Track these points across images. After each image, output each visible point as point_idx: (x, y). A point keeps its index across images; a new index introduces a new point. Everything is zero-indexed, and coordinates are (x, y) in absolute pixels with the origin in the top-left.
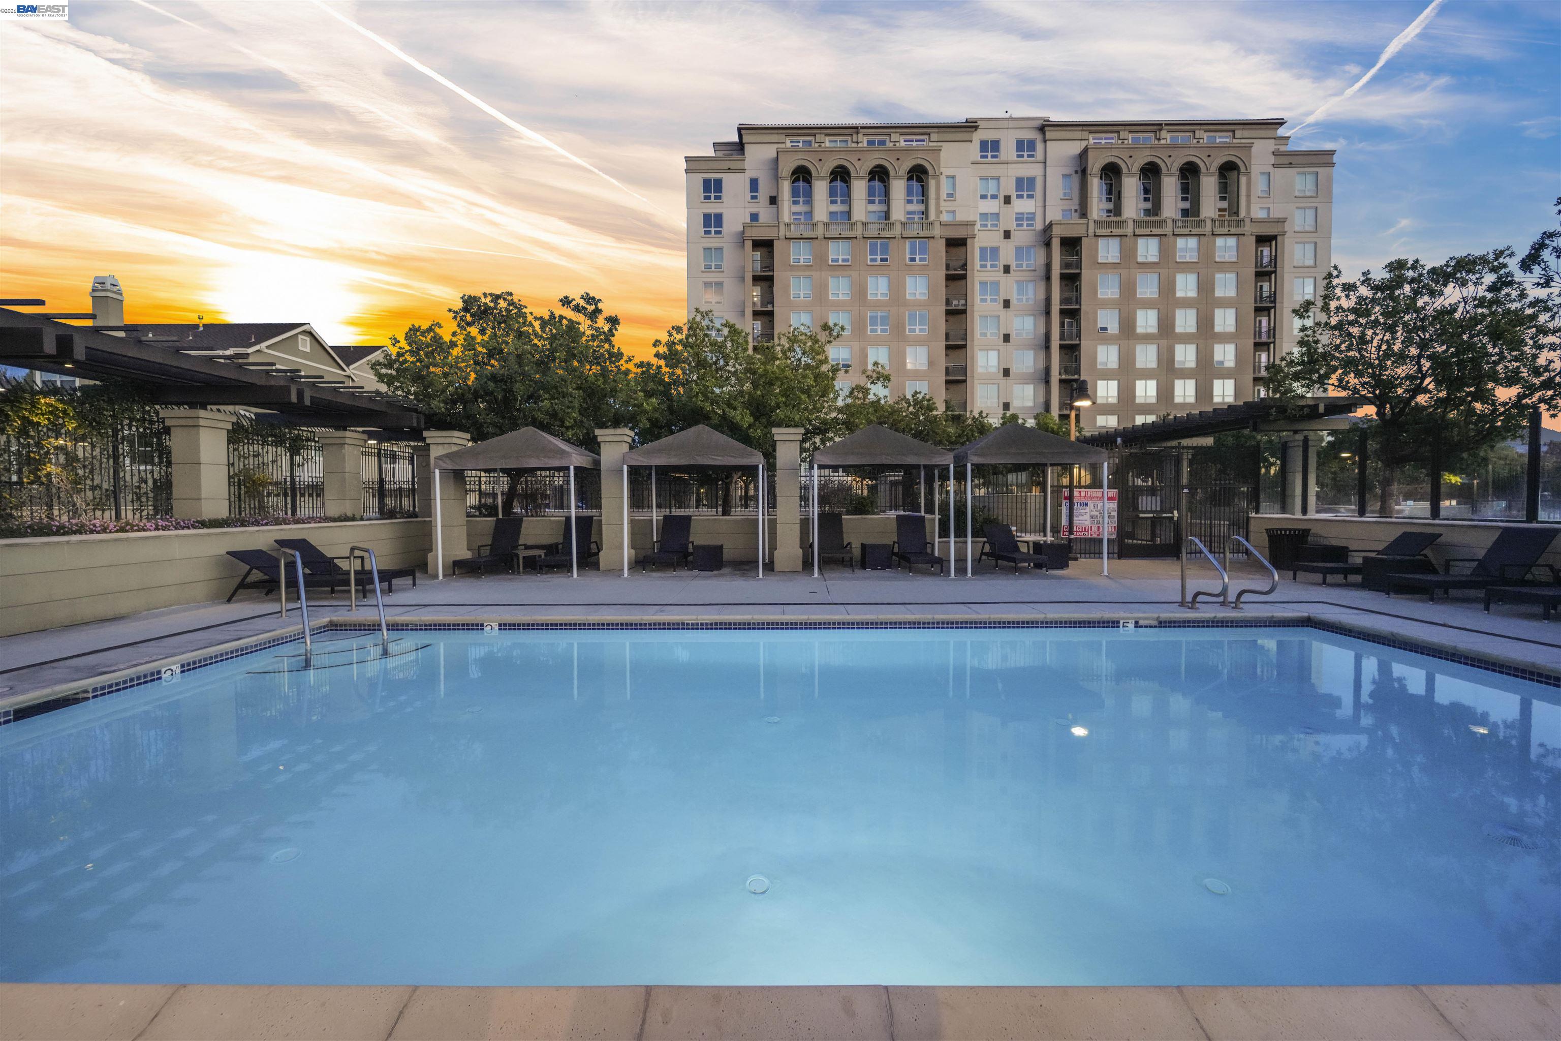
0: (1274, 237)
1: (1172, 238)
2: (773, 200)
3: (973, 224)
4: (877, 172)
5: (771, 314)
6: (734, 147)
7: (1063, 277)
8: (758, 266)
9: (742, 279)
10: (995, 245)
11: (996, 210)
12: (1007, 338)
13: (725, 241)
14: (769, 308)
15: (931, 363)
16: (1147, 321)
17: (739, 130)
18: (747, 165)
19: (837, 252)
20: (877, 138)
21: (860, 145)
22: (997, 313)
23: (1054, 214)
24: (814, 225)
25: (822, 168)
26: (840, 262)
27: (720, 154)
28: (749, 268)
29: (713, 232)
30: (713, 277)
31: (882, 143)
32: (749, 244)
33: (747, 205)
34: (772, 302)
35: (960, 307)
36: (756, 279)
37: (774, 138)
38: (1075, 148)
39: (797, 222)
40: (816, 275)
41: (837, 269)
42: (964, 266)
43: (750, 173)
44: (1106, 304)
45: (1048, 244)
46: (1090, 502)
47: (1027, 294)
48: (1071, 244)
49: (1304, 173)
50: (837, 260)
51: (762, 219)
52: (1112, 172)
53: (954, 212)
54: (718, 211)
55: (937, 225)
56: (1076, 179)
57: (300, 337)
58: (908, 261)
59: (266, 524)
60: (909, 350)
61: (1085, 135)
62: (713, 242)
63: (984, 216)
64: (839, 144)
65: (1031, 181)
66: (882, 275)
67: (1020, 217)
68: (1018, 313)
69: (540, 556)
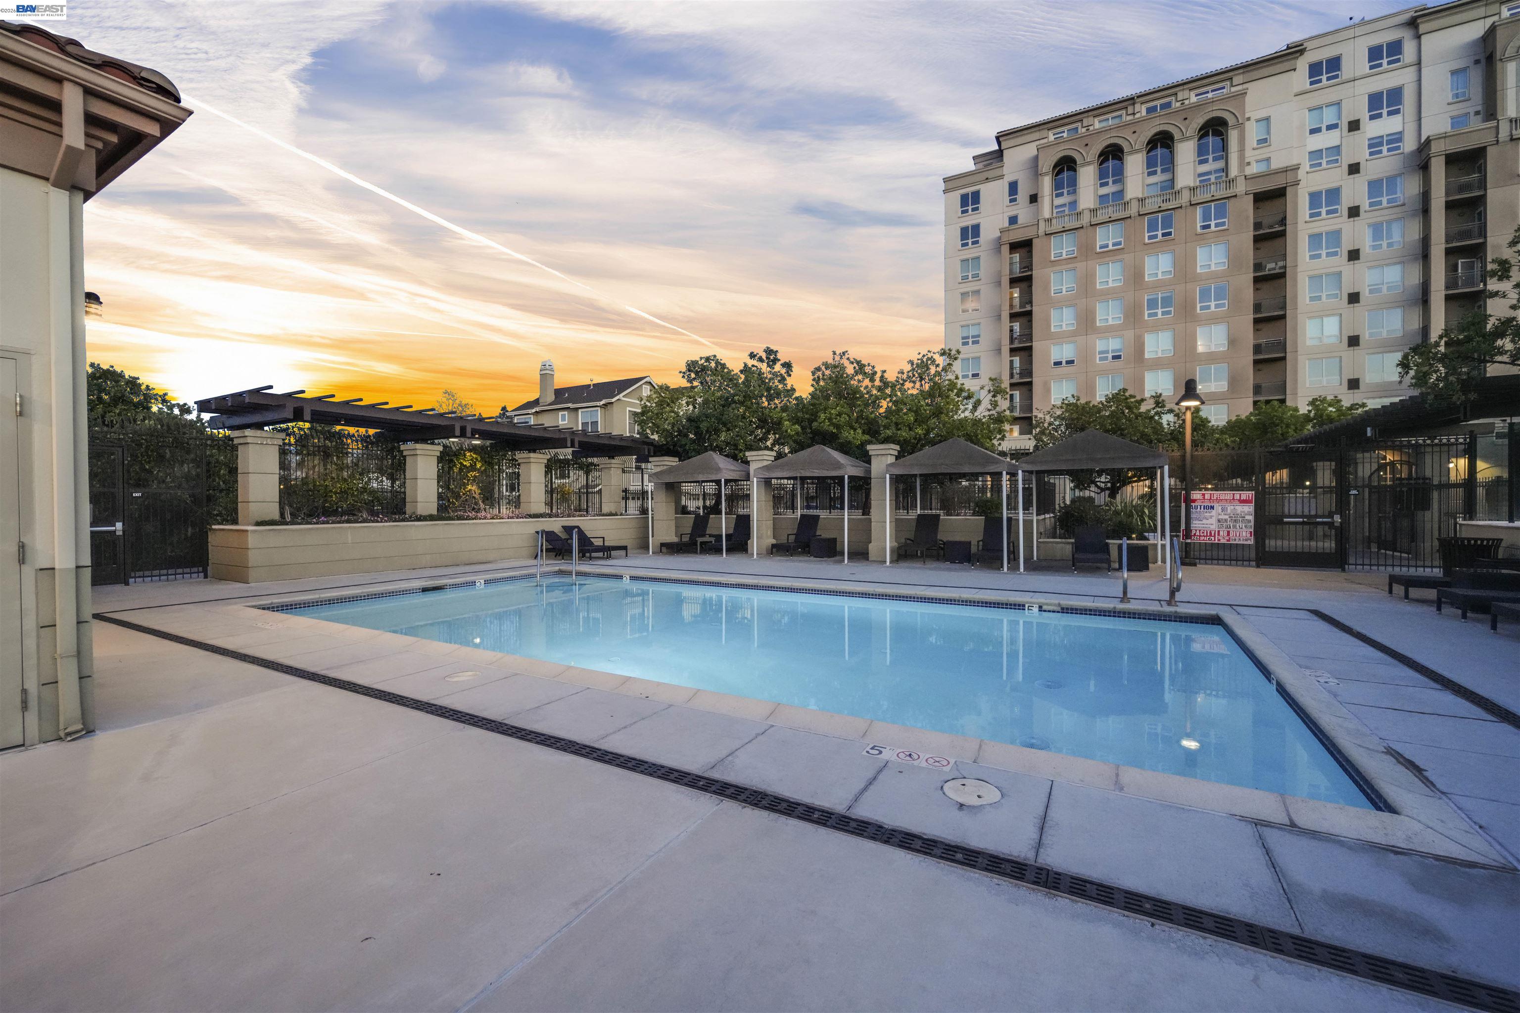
2: (1034, 199)
3: (1296, 168)
4: (1158, 140)
5: (1029, 314)
6: (995, 155)
7: (1452, 205)
8: (1017, 268)
9: (999, 283)
10: (1334, 185)
11: (1336, 142)
12: (1354, 298)
13: (983, 250)
14: (1028, 308)
15: (1232, 342)
17: (997, 138)
18: (1005, 170)
19: (1106, 237)
20: (1158, 103)
21: (1138, 116)
22: (1338, 269)
23: (1436, 126)
24: (1079, 214)
25: (1088, 154)
26: (1111, 247)
27: (981, 166)
28: (1006, 271)
29: (970, 244)
30: (969, 287)
31: (1168, 105)
32: (1006, 249)
33: (1006, 209)
34: (1030, 302)
35: (1277, 271)
36: (1014, 282)
37: (1036, 135)
39: (1061, 215)
40: (1081, 266)
41: (1106, 254)
42: (1283, 222)
43: (1009, 178)
45: (1425, 167)
46: (1216, 505)
47: (1389, 236)
48: (1467, 160)
50: (1107, 246)
51: (1021, 220)
53: (1268, 160)
54: (975, 222)
55: (1241, 182)
56: (1476, 71)
57: (644, 386)
58: (1199, 230)
59: (562, 517)
60: (1200, 331)
61: (1494, 9)
62: (971, 252)
63: (1316, 155)
64: (1110, 122)
65: (1396, 92)
66: (1163, 252)
67: (1375, 144)
68: (1373, 264)
69: (711, 542)
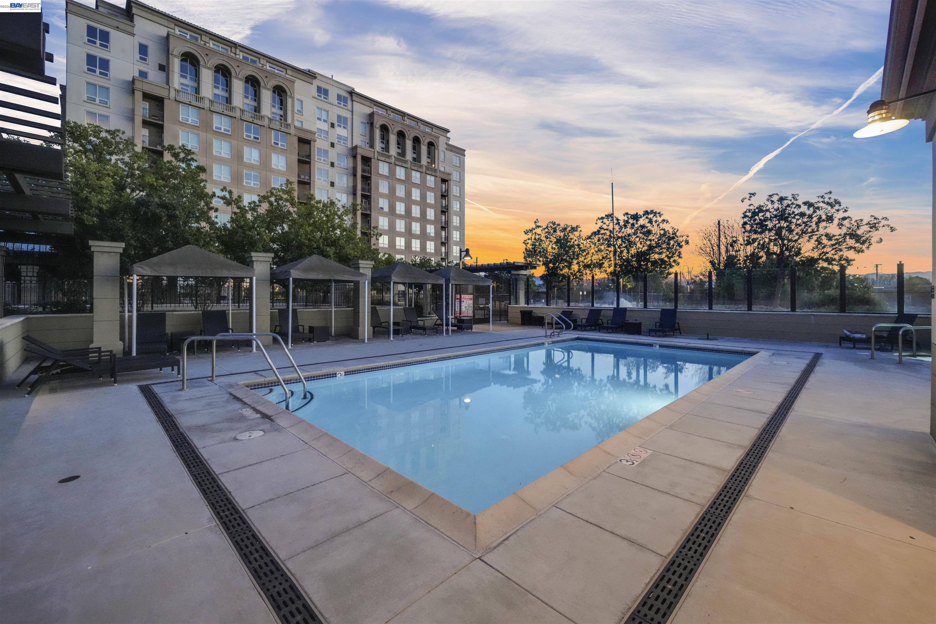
0: (447, 181)
1: (410, 170)
2: (163, 68)
3: (314, 133)
4: (250, 79)
6: (123, 12)
7: (363, 177)
8: (148, 113)
9: (132, 119)
10: (326, 149)
11: (326, 129)
13: (113, 84)
16: (400, 208)
18: (136, 31)
19: (219, 123)
20: (250, 57)
21: (238, 56)
22: (328, 189)
23: (358, 141)
24: (201, 98)
25: (208, 61)
26: (222, 131)
27: (104, 11)
28: (139, 112)
29: (97, 72)
30: (97, 110)
31: (254, 62)
32: (139, 94)
33: (136, 62)
34: (160, 145)
35: (306, 180)
36: (146, 123)
37: (163, 22)
38: (368, 111)
39: (186, 92)
40: (202, 134)
41: (220, 134)
42: (309, 156)
43: (140, 39)
44: (383, 196)
45: (355, 157)
46: (465, 301)
47: (343, 181)
48: (366, 160)
49: (456, 156)
50: (220, 129)
51: (151, 78)
52: (384, 129)
53: (302, 122)
54: (103, 56)
55: (292, 127)
56: (368, 127)
58: (273, 144)
61: (372, 105)
62: (98, 80)
63: (320, 130)
64: (221, 49)
65: (346, 119)
66: (255, 148)
67: (339, 137)
68: (338, 190)
